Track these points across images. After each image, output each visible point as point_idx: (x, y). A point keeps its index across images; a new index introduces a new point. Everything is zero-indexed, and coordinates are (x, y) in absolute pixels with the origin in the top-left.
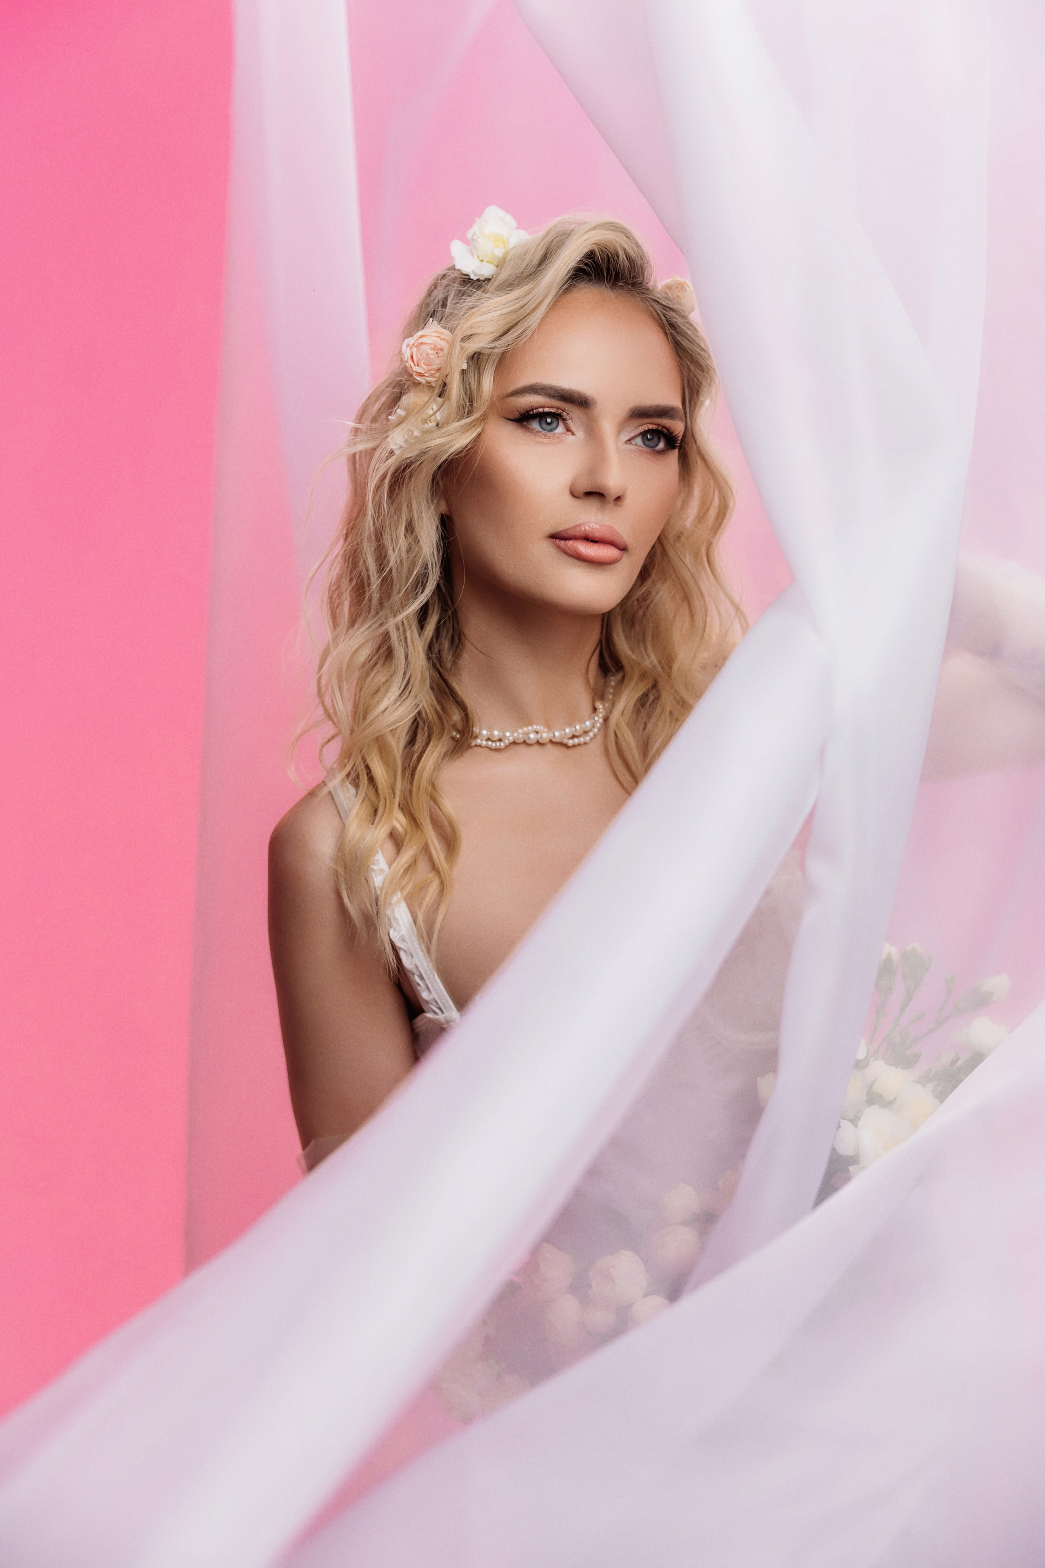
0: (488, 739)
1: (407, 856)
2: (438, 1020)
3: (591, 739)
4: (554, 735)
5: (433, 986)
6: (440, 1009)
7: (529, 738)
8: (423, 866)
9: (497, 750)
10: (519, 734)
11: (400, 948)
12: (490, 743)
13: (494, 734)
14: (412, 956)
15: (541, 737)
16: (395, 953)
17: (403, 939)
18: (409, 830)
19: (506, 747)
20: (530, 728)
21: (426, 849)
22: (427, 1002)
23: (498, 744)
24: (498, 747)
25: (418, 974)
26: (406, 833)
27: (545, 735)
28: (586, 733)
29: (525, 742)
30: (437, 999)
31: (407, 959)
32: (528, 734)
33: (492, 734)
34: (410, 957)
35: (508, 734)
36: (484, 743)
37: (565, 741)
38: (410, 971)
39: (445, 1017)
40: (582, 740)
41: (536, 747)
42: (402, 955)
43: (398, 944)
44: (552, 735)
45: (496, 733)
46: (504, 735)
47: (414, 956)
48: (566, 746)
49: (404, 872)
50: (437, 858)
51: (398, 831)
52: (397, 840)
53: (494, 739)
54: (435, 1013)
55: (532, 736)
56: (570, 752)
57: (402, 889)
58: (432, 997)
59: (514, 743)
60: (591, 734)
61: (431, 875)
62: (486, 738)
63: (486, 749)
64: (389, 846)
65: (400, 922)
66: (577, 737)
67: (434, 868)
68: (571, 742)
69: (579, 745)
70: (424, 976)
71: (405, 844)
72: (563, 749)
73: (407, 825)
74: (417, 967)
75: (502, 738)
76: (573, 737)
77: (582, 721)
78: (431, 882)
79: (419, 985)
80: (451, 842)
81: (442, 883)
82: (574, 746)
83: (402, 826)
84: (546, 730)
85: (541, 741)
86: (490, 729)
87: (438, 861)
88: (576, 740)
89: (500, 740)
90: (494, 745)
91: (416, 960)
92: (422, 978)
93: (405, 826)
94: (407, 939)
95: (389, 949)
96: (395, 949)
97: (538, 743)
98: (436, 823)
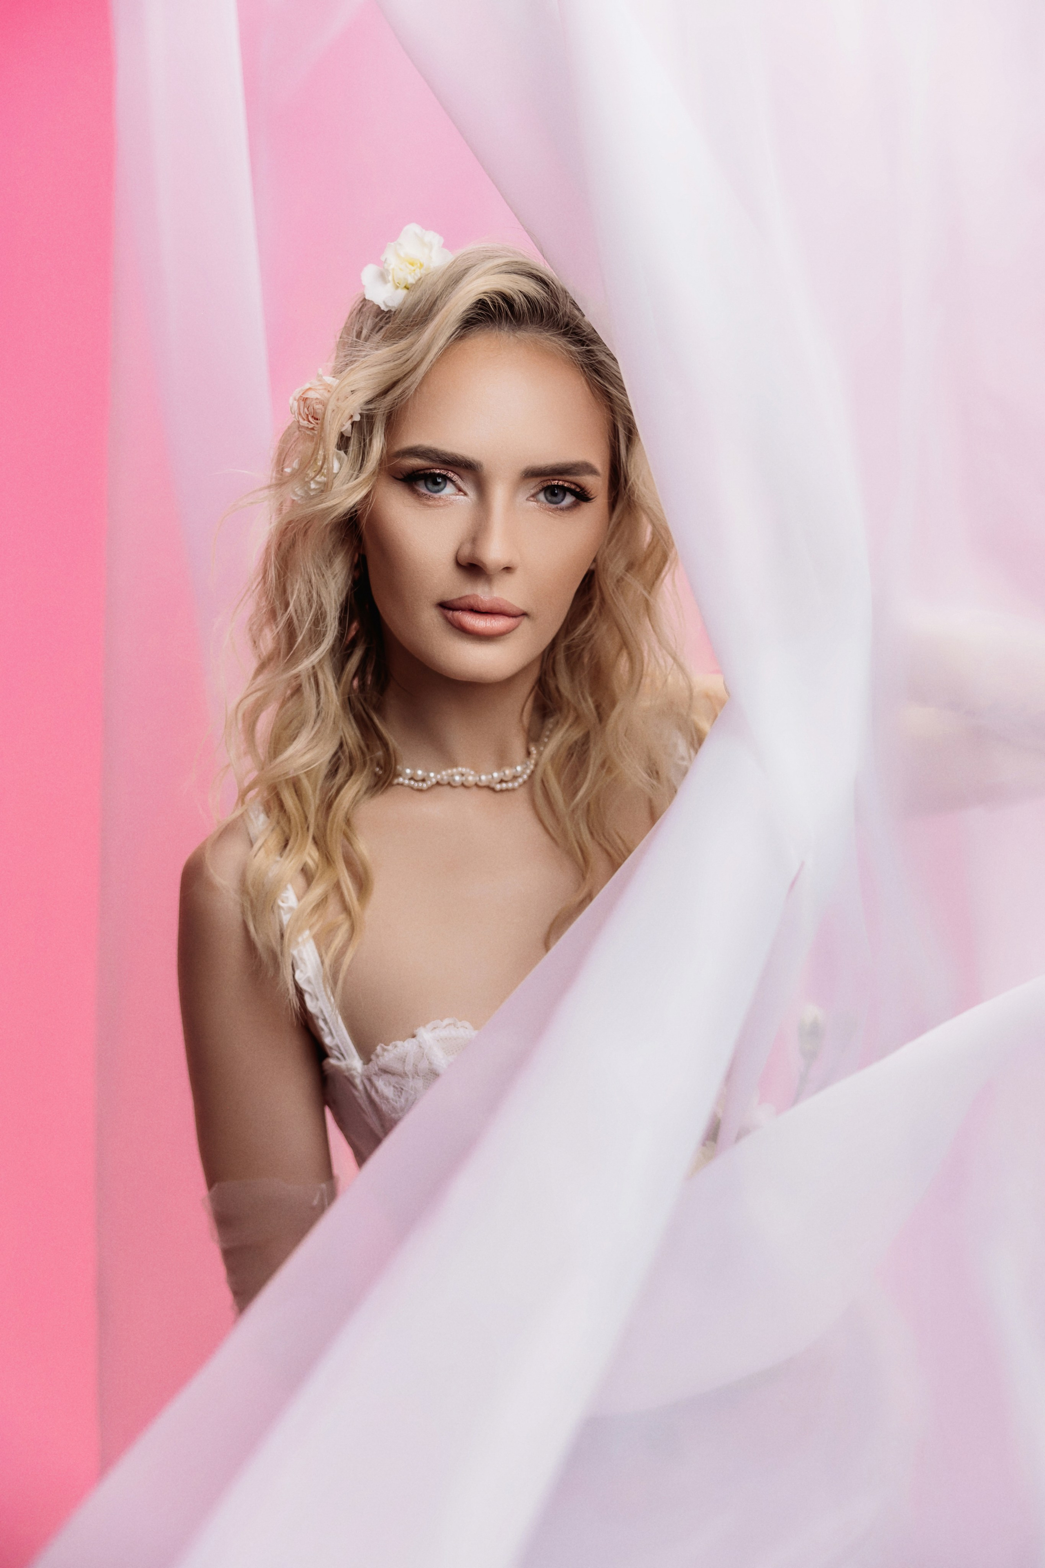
0: (411, 779)
1: (317, 891)
2: (339, 1067)
3: (520, 786)
4: (480, 779)
5: (337, 1031)
6: (342, 1055)
7: (454, 780)
8: (333, 906)
9: (420, 790)
10: (444, 775)
11: (306, 991)
12: (412, 782)
13: (417, 774)
14: (317, 999)
15: (467, 779)
16: (299, 995)
17: (309, 981)
18: (320, 867)
19: (430, 788)
20: (455, 770)
21: (337, 886)
22: (331, 1048)
23: (420, 784)
24: (420, 788)
25: (323, 1018)
26: (317, 867)
27: (470, 778)
28: (515, 778)
29: (449, 784)
30: (340, 1045)
31: (312, 1001)
32: (452, 776)
33: (415, 773)
34: (315, 1000)
35: (432, 775)
36: (407, 782)
37: (493, 785)
38: (315, 1016)
39: (346, 1065)
40: (510, 785)
41: (461, 790)
42: (307, 998)
43: (304, 986)
44: (478, 779)
45: (420, 772)
46: (429, 776)
47: (320, 998)
48: (493, 790)
49: (313, 908)
50: (349, 900)
51: (309, 866)
52: (307, 875)
53: (418, 778)
54: (338, 1059)
55: (457, 778)
56: (498, 796)
57: (311, 927)
58: (334, 1043)
59: (438, 784)
60: (520, 780)
61: (342, 917)
62: (410, 777)
63: (408, 788)
64: (301, 881)
65: (308, 963)
66: (506, 782)
67: (346, 909)
68: (498, 787)
69: (507, 790)
70: (329, 1020)
71: (315, 880)
72: (491, 793)
73: (319, 861)
74: (322, 1012)
75: (426, 779)
76: (502, 781)
77: (512, 766)
78: (341, 924)
79: (322, 1030)
80: (363, 883)
81: (353, 929)
82: (502, 791)
83: (313, 860)
84: (472, 773)
85: (466, 784)
86: (414, 768)
87: (350, 902)
88: (504, 785)
89: (423, 780)
90: (416, 785)
91: (321, 1004)
92: (325, 1020)
93: (317, 860)
94: (313, 981)
95: (292, 991)
96: (300, 992)
97: (463, 785)
98: (349, 863)
